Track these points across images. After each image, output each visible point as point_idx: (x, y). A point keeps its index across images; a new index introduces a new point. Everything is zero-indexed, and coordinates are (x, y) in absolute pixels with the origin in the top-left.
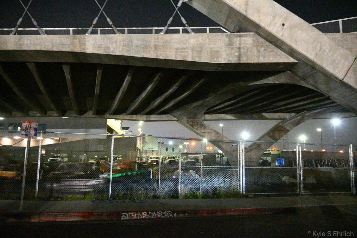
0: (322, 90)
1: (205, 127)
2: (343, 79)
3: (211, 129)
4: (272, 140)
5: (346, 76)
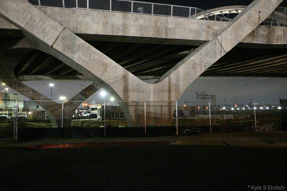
1: (23, 86)
2: (52, 46)
3: (29, 88)
4: (83, 97)
5: (55, 43)
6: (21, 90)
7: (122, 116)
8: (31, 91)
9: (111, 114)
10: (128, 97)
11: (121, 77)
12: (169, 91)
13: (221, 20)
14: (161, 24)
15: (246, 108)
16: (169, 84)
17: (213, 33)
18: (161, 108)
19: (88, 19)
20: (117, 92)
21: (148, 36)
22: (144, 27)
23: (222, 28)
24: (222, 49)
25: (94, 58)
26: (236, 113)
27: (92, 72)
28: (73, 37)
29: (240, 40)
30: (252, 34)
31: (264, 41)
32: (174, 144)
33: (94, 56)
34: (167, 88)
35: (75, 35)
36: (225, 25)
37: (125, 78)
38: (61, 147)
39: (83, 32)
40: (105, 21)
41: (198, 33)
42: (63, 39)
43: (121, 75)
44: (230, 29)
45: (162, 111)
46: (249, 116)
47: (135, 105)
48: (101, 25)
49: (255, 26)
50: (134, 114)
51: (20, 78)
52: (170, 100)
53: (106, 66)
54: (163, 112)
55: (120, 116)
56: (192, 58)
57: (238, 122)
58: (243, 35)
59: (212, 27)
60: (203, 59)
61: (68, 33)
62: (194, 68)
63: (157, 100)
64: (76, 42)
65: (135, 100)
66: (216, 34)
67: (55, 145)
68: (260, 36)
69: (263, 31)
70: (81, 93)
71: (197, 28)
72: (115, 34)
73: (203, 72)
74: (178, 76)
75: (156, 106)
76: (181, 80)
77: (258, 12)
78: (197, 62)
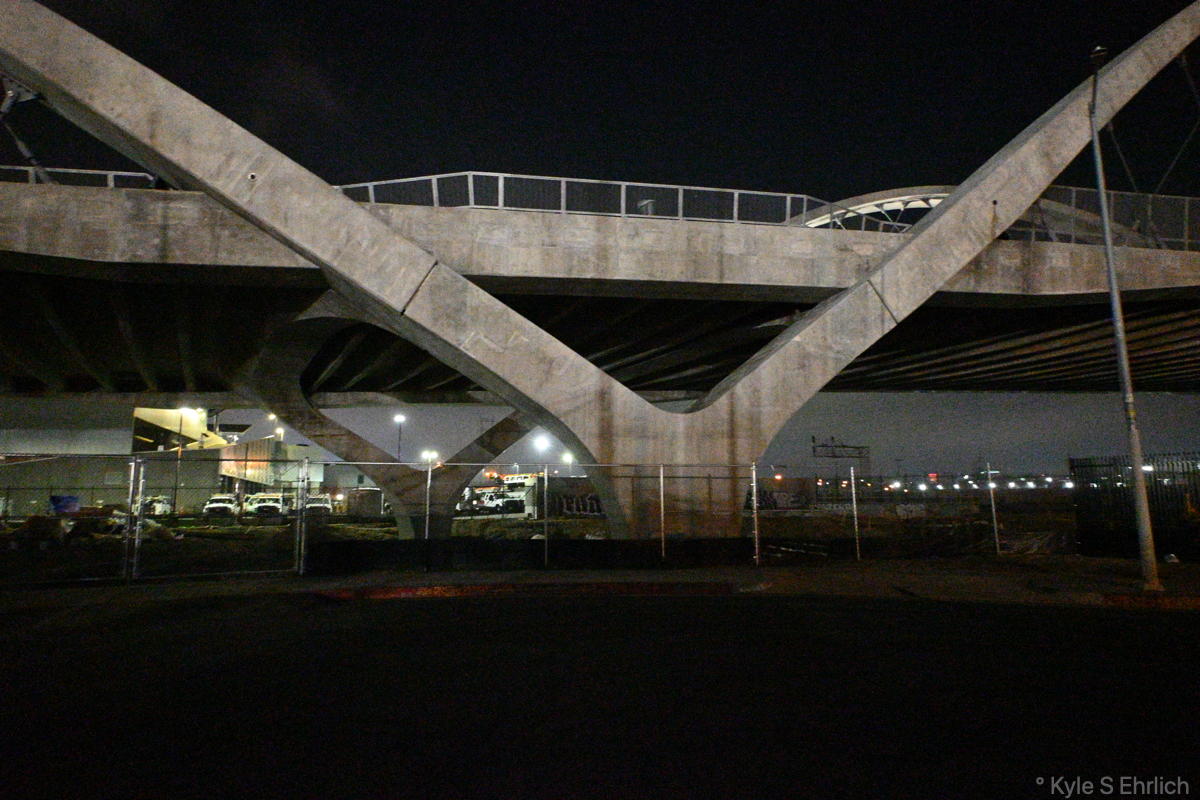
1: (323, 422)
2: (404, 311)
3: (340, 428)
4: (487, 453)
5: (411, 304)
6: (318, 433)
7: (595, 507)
8: (344, 438)
9: (564, 501)
10: (613, 452)
11: (592, 396)
12: (732, 435)
13: (881, 229)
14: (705, 243)
15: (964, 483)
16: (732, 413)
17: (859, 265)
18: (709, 483)
19: (500, 236)
20: (580, 436)
21: (668, 279)
22: (657, 253)
23: (884, 250)
24: (887, 312)
25: (516, 342)
26: (933, 498)
27: (512, 382)
28: (460, 284)
29: (939, 285)
30: (975, 266)
31: (1013, 284)
32: (748, 590)
33: (516, 338)
34: (726, 428)
35: (464, 280)
36: (892, 241)
37: (603, 397)
38: (425, 594)
39: (488, 271)
40: (547, 240)
41: (812, 266)
42: (432, 292)
43: (593, 389)
44: (907, 255)
45: (710, 493)
46: (976, 509)
47: (632, 474)
48: (536, 252)
49: (982, 243)
50: (629, 500)
51: (317, 399)
52: (734, 459)
53: (549, 363)
54: (714, 498)
55: (588, 508)
56: (797, 338)
57: (941, 526)
58: (946, 269)
59: (855, 248)
60: (830, 340)
61: (446, 275)
62: (802, 366)
63: (696, 461)
64: (468, 299)
65: (633, 463)
66: (867, 269)
67: (407, 589)
68: (1000, 273)
69: (1009, 257)
70: (480, 441)
71: (809, 252)
72: (574, 275)
73: (830, 377)
74: (756, 391)
75: (692, 477)
76: (765, 402)
77: (991, 204)
78: (811, 349)
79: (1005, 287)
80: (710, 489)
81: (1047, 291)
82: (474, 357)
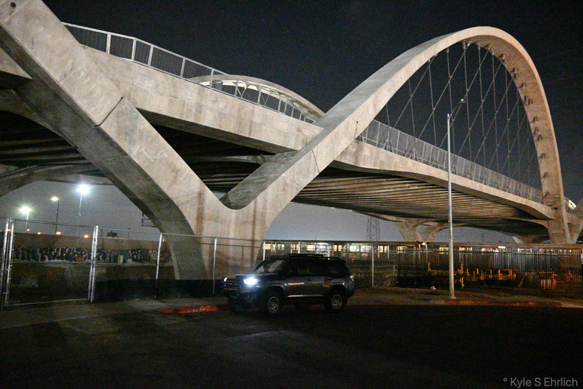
0: (66, 135)
2: (100, 125)
10: (202, 229)
11: (196, 194)
14: (245, 114)
16: (255, 212)
18: (243, 249)
20: (187, 218)
21: (227, 130)
22: (224, 114)
24: (316, 167)
25: (162, 156)
27: (156, 181)
28: (135, 114)
29: (335, 157)
31: (352, 160)
33: (161, 154)
34: (251, 219)
35: (137, 112)
37: (200, 195)
40: (173, 94)
41: (286, 136)
42: (118, 116)
43: (196, 191)
44: (327, 140)
45: (243, 255)
47: (209, 242)
48: (166, 99)
49: (351, 140)
50: (208, 257)
52: (253, 237)
53: (176, 172)
56: (283, 175)
58: (338, 150)
59: (303, 131)
60: (295, 178)
61: (128, 107)
62: (284, 190)
63: (238, 237)
64: (138, 124)
72: (183, 118)
73: (293, 197)
74: (266, 201)
75: (236, 246)
76: (268, 207)
77: (356, 122)
78: (288, 181)
79: (350, 161)
80: (243, 252)
81: (362, 166)
82: (137, 162)
